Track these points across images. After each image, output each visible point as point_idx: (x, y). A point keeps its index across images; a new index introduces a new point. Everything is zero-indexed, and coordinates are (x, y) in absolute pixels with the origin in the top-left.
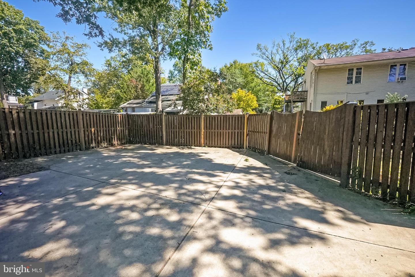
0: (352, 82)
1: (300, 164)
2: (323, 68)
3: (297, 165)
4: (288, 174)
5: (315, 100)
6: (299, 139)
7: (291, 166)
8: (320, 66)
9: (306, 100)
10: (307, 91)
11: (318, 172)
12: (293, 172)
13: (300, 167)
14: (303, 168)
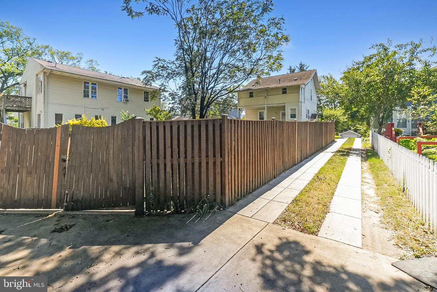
0: (88, 96)
1: (71, 206)
2: (55, 72)
3: (67, 209)
4: (61, 232)
5: (46, 111)
6: (65, 168)
7: (54, 214)
8: (51, 70)
9: (29, 110)
10: (31, 98)
11: (104, 207)
12: (65, 222)
13: (73, 210)
14: (78, 210)
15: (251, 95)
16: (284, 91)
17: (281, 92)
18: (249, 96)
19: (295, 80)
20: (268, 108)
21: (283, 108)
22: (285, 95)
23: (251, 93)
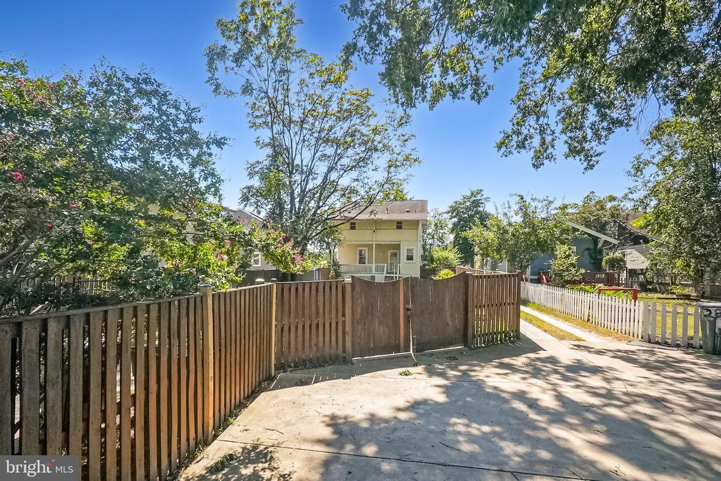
15: (353, 227)
16: (399, 225)
17: (395, 227)
18: (349, 228)
19: (407, 211)
20: (377, 245)
21: (397, 247)
22: (399, 230)
23: (352, 224)
